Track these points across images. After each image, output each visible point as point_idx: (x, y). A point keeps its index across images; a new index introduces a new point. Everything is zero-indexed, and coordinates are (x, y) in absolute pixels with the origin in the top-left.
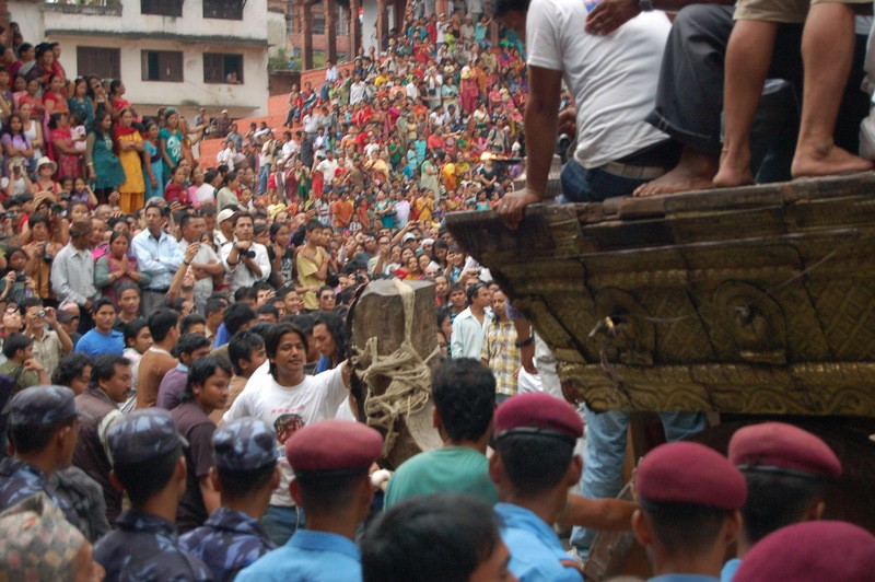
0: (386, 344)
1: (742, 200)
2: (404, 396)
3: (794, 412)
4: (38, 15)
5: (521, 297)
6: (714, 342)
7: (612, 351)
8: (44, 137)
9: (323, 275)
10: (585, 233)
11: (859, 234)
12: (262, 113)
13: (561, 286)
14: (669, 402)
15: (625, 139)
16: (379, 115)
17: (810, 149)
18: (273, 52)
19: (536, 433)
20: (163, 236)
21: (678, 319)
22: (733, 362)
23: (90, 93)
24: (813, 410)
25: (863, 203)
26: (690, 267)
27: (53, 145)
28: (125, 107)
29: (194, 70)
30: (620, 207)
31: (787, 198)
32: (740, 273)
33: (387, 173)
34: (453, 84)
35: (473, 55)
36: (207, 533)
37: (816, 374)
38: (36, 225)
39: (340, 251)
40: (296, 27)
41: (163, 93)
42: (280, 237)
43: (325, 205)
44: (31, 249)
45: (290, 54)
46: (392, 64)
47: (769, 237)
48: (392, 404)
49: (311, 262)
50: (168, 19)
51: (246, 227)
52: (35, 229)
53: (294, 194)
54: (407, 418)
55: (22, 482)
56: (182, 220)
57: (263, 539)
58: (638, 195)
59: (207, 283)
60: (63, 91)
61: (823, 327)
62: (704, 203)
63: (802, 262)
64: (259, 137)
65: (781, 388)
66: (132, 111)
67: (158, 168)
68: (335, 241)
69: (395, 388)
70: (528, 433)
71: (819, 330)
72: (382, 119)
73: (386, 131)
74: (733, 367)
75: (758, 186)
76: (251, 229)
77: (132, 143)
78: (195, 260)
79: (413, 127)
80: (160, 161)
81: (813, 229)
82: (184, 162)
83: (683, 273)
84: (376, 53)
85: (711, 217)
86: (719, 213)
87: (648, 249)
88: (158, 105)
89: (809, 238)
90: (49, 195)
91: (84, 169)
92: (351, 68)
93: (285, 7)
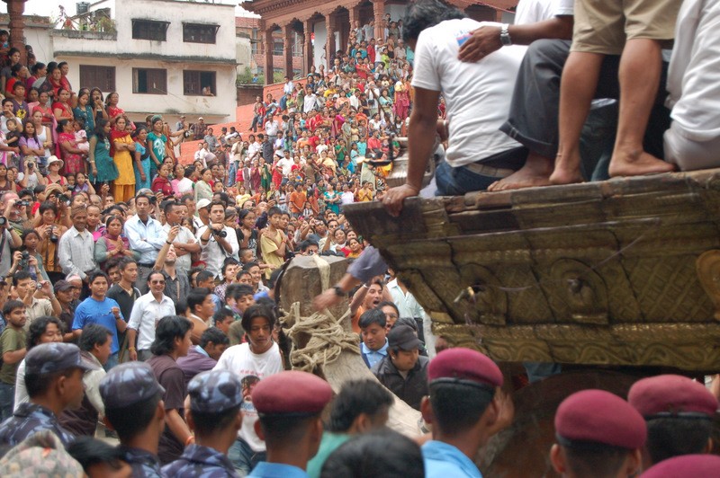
0: (307, 308)
1: (570, 195)
2: (322, 349)
3: (615, 363)
4: (49, 39)
5: (403, 270)
6: (553, 307)
7: (475, 314)
8: (53, 139)
9: (282, 252)
10: (451, 220)
11: (660, 222)
12: (232, 120)
13: (433, 262)
14: (519, 355)
15: (483, 146)
16: (328, 121)
17: (623, 154)
18: (240, 69)
19: (456, 383)
20: (150, 220)
21: (525, 288)
22: (567, 323)
23: (91, 103)
24: (630, 361)
25: (664, 198)
26: (531, 247)
27: (60, 145)
28: (119, 115)
29: (176, 84)
30: (477, 199)
31: (605, 194)
32: (570, 253)
33: (334, 169)
34: (388, 95)
35: (404, 72)
36: (182, 465)
37: (631, 332)
38: (46, 212)
39: (296, 233)
40: (260, 49)
41: (150, 104)
42: (247, 221)
43: (283, 195)
44: (41, 231)
45: (254, 71)
46: (339, 79)
47: (592, 224)
48: (311, 356)
49: (272, 241)
50: (154, 42)
51: (218, 213)
52: (44, 214)
53: (258, 186)
54: (323, 367)
55: (37, 422)
56: (166, 208)
57: (228, 470)
58: (491, 191)
59: (186, 259)
60: (69, 102)
61: (635, 295)
62: (542, 197)
63: (618, 244)
64: (229, 139)
65: (605, 344)
66: (124, 117)
67: (146, 164)
68: (291, 224)
69: (314, 343)
70: (450, 382)
71: (632, 297)
72: (330, 124)
73: (333, 135)
74: (567, 327)
75: (584, 183)
76: (223, 215)
77: (125, 144)
78: (176, 240)
79: (355, 131)
80: (148, 159)
81: (625, 218)
82: (168, 160)
83: (526, 252)
84: (325, 70)
85: (547, 208)
86: (554, 205)
87: (499, 233)
88: (146, 113)
89: (622, 225)
90: (58, 187)
91: (85, 165)
92: (305, 83)
93: (250, 33)
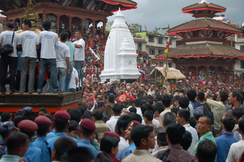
93: (3, 22)
